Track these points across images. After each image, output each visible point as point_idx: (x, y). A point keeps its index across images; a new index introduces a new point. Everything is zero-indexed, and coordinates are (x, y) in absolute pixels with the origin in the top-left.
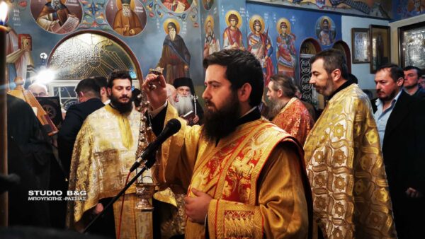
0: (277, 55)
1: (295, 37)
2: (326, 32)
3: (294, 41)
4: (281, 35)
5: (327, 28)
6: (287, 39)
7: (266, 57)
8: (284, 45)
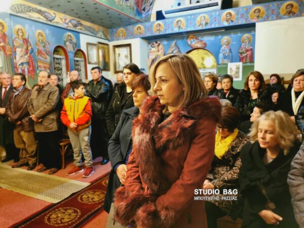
0: (36, 54)
1: (49, 43)
2: (70, 43)
3: (48, 46)
4: (39, 41)
5: (71, 40)
6: (43, 44)
7: (28, 55)
8: (41, 48)
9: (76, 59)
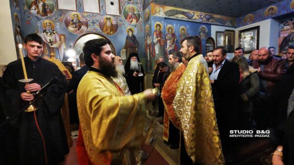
6: (185, 36)
9: (207, 45)
